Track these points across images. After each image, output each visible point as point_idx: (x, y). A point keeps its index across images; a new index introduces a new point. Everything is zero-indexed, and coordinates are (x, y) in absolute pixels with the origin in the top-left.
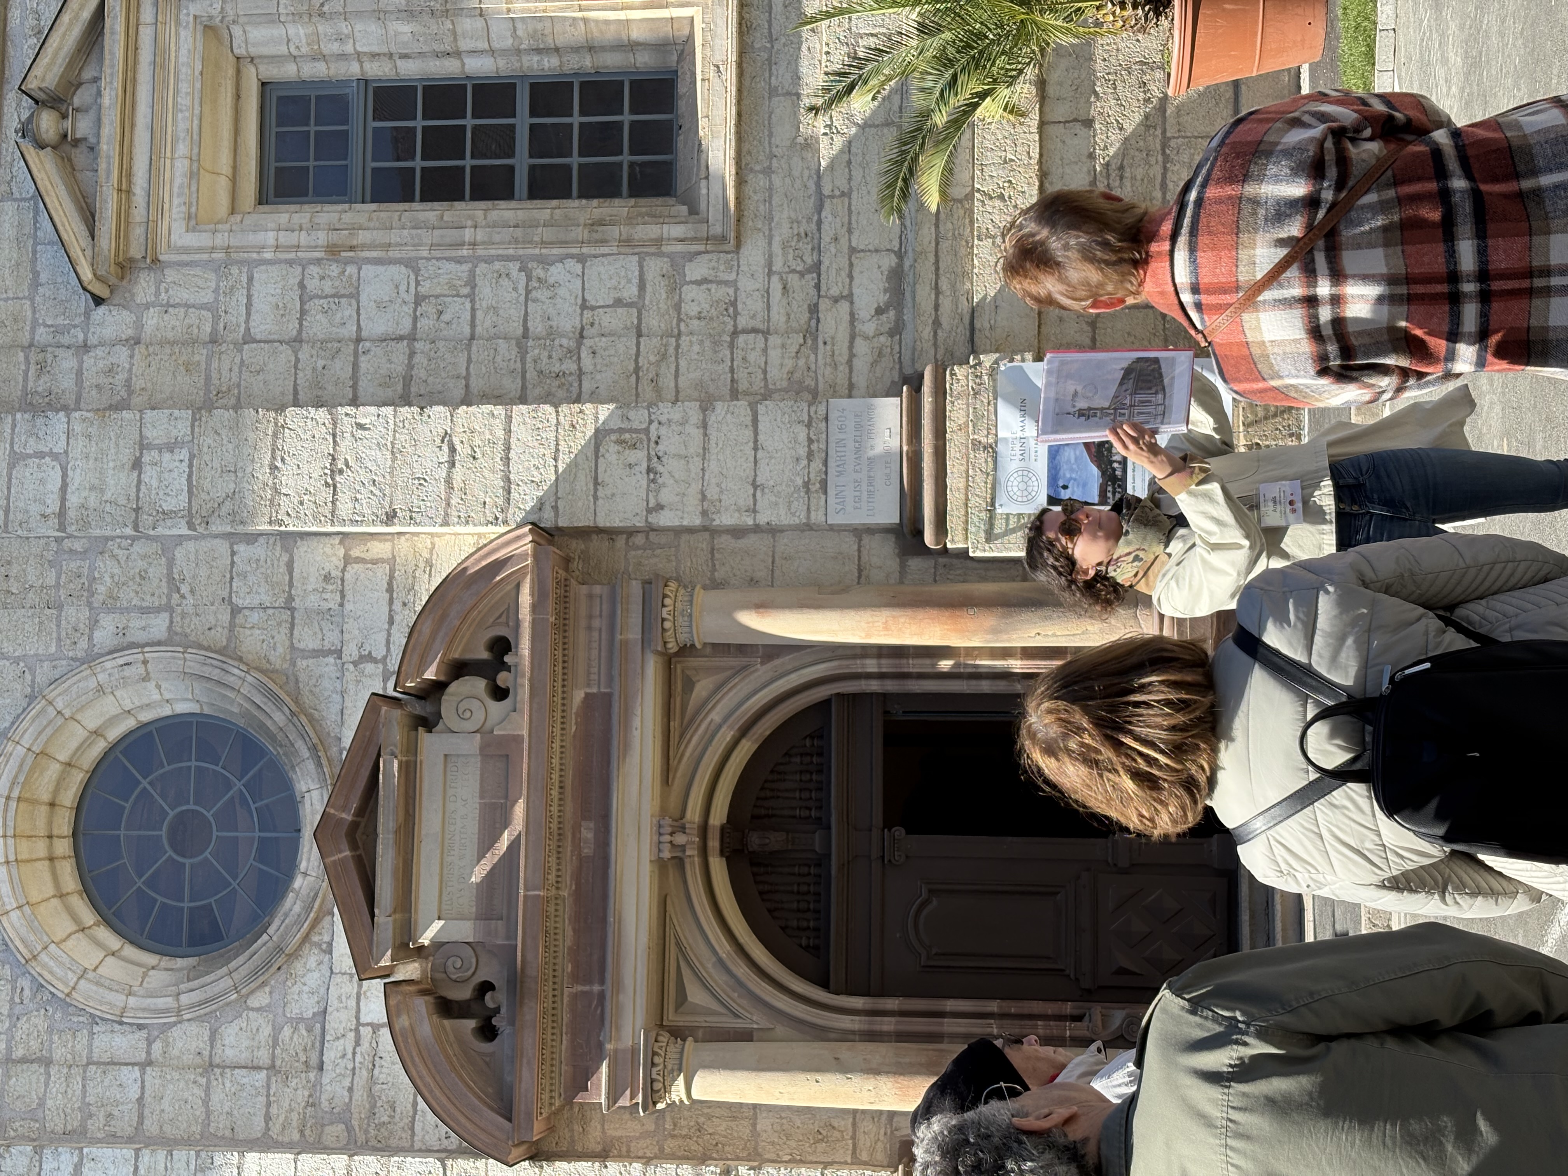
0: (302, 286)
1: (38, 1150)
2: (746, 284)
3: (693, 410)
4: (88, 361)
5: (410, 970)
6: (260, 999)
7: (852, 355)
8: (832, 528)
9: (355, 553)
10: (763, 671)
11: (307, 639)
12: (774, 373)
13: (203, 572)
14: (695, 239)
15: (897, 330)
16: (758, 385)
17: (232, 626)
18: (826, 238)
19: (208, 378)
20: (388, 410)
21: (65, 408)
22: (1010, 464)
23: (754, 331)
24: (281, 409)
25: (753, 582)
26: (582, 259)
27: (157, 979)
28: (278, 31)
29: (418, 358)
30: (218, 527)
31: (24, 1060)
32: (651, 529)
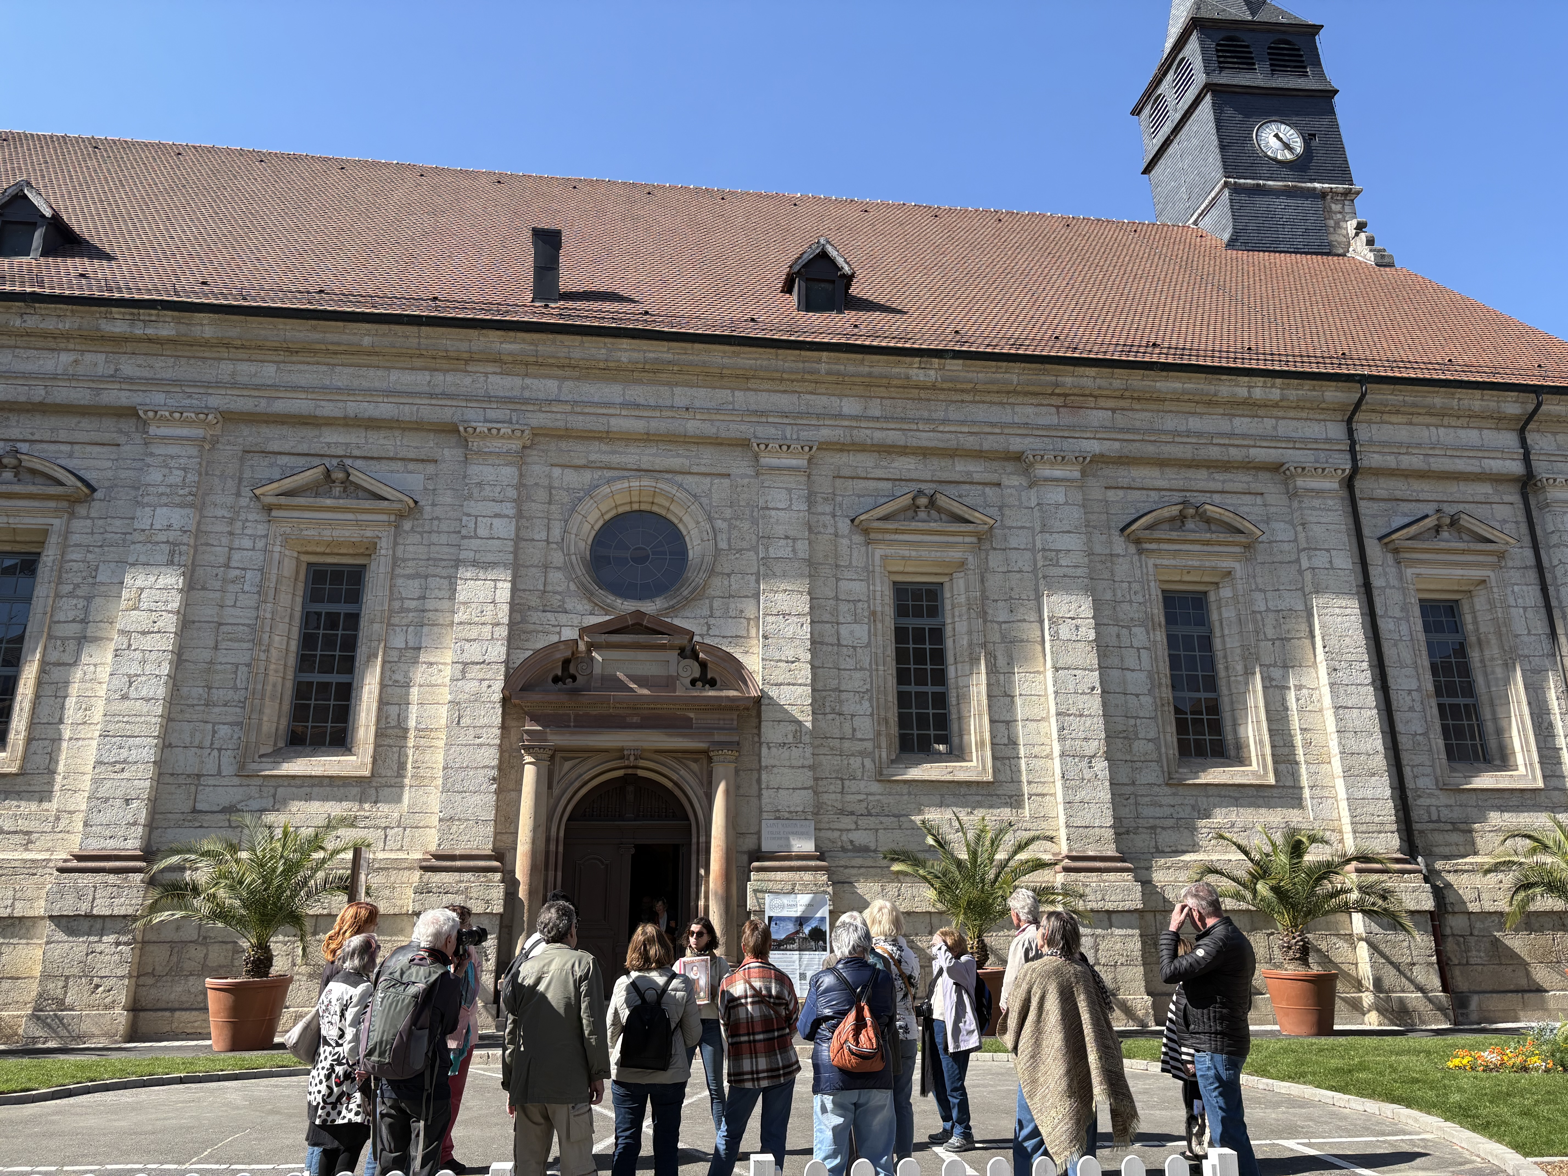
0: (859, 601)
1: (515, 501)
2: (862, 784)
3: (810, 762)
4: (829, 517)
5: (582, 647)
6: (572, 587)
7: (833, 830)
8: (760, 822)
9: (752, 622)
10: (701, 793)
11: (717, 603)
12: (825, 796)
13: (744, 562)
14: (880, 762)
15: (844, 849)
16: (821, 789)
17: (723, 574)
18: (882, 819)
19: (822, 564)
20: (809, 636)
21: (810, 508)
22: (786, 900)
23: (843, 788)
24: (809, 593)
25: (738, 787)
26: (872, 715)
27: (582, 545)
28: (962, 591)
29: (830, 648)
30: (762, 568)
31: (551, 494)
32: (761, 744)
